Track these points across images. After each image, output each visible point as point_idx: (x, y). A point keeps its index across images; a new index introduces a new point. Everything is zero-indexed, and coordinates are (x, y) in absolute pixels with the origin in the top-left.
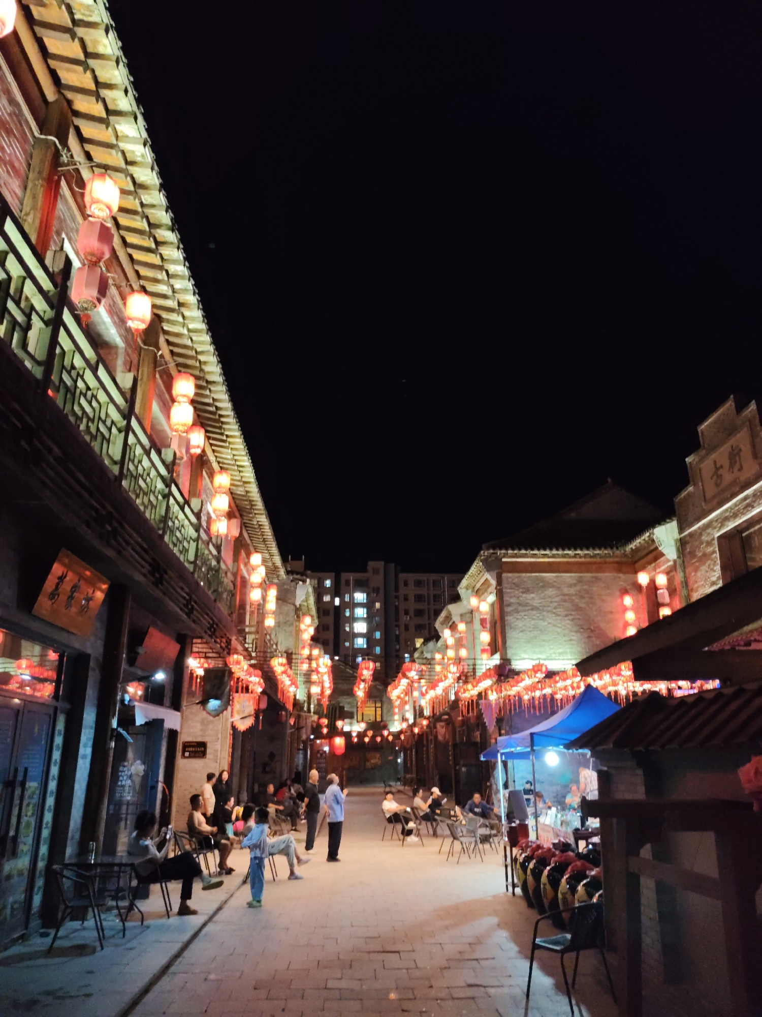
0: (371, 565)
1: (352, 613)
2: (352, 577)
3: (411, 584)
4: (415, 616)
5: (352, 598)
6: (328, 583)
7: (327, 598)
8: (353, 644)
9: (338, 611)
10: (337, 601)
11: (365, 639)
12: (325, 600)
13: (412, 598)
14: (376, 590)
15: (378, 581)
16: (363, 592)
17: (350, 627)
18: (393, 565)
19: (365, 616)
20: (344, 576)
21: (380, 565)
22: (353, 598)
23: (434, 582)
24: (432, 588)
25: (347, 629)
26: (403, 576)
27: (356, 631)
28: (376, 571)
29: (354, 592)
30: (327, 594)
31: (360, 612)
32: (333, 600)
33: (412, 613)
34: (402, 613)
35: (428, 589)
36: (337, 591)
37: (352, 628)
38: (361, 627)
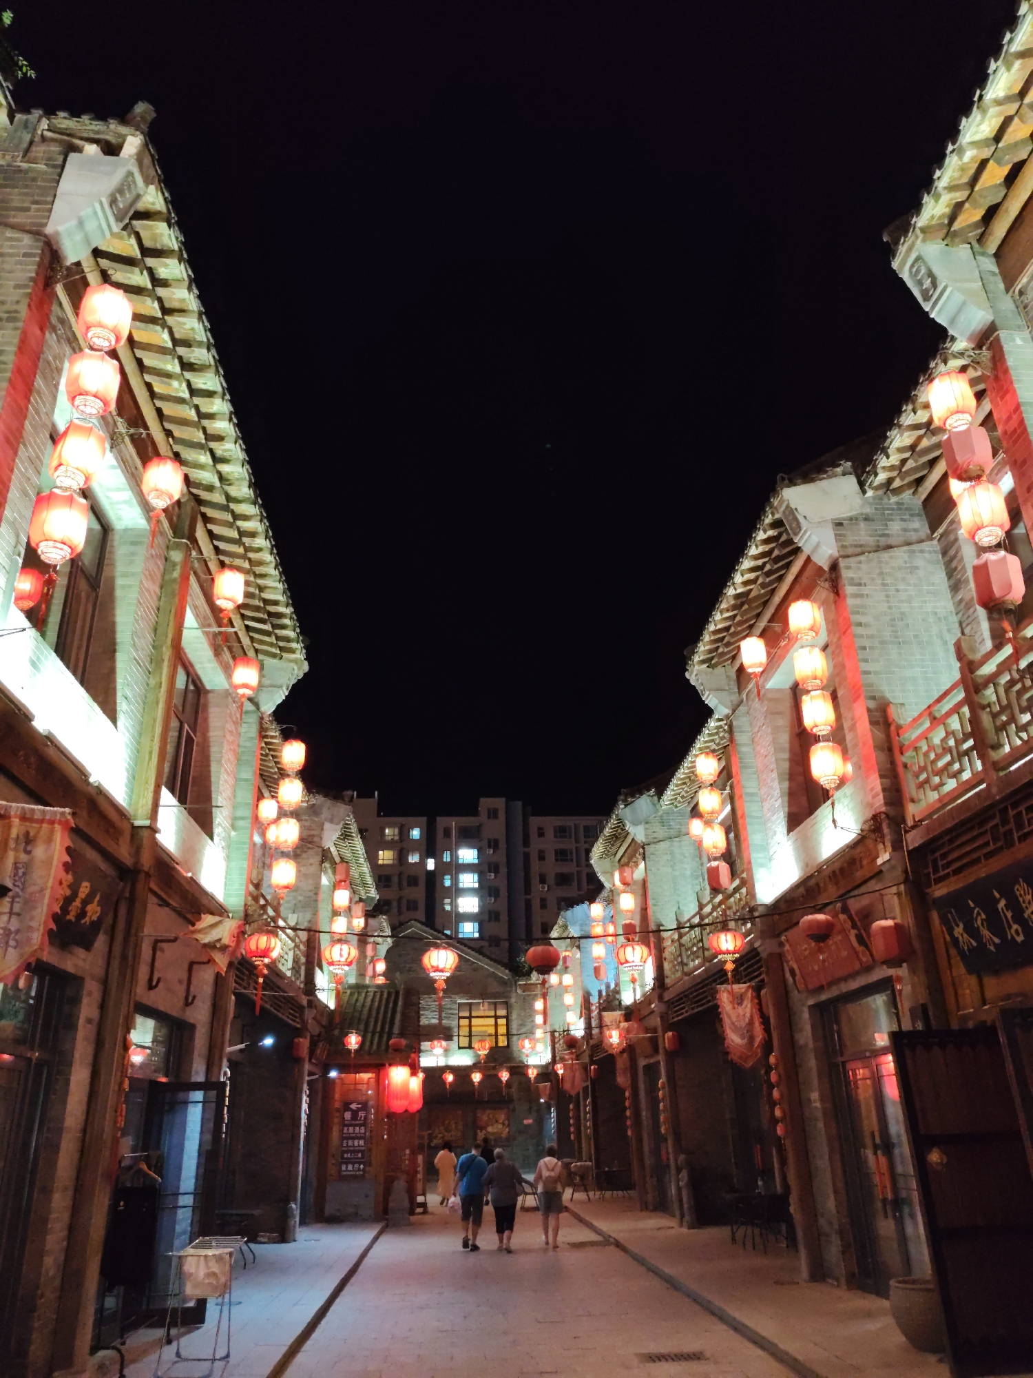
0: (486, 803)
1: (455, 881)
2: (454, 823)
3: (550, 834)
4: (558, 884)
5: (454, 856)
6: (416, 833)
7: (414, 858)
8: (457, 932)
9: (432, 880)
10: (431, 864)
11: (476, 925)
12: (410, 860)
13: (550, 857)
14: (494, 844)
15: (496, 828)
16: (473, 847)
17: (451, 904)
18: (520, 803)
19: (476, 885)
20: (442, 822)
21: (499, 803)
22: (457, 858)
23: (587, 829)
24: (582, 839)
25: (448, 908)
26: (535, 822)
27: (461, 910)
28: (493, 814)
29: (458, 847)
30: (413, 851)
31: (469, 880)
32: (422, 863)
33: (551, 879)
34: (535, 880)
35: (577, 841)
36: (430, 848)
37: (454, 905)
38: (469, 904)
